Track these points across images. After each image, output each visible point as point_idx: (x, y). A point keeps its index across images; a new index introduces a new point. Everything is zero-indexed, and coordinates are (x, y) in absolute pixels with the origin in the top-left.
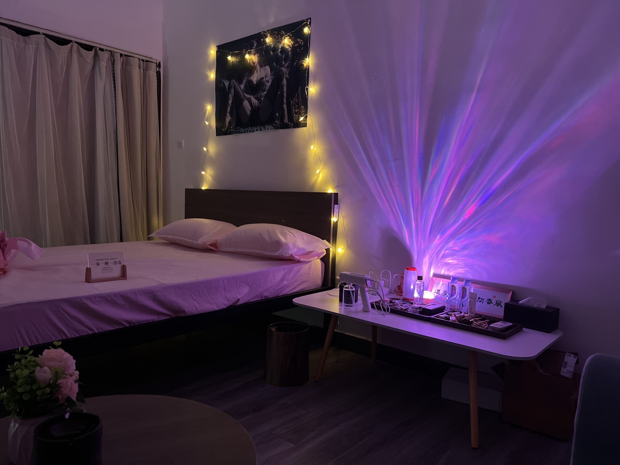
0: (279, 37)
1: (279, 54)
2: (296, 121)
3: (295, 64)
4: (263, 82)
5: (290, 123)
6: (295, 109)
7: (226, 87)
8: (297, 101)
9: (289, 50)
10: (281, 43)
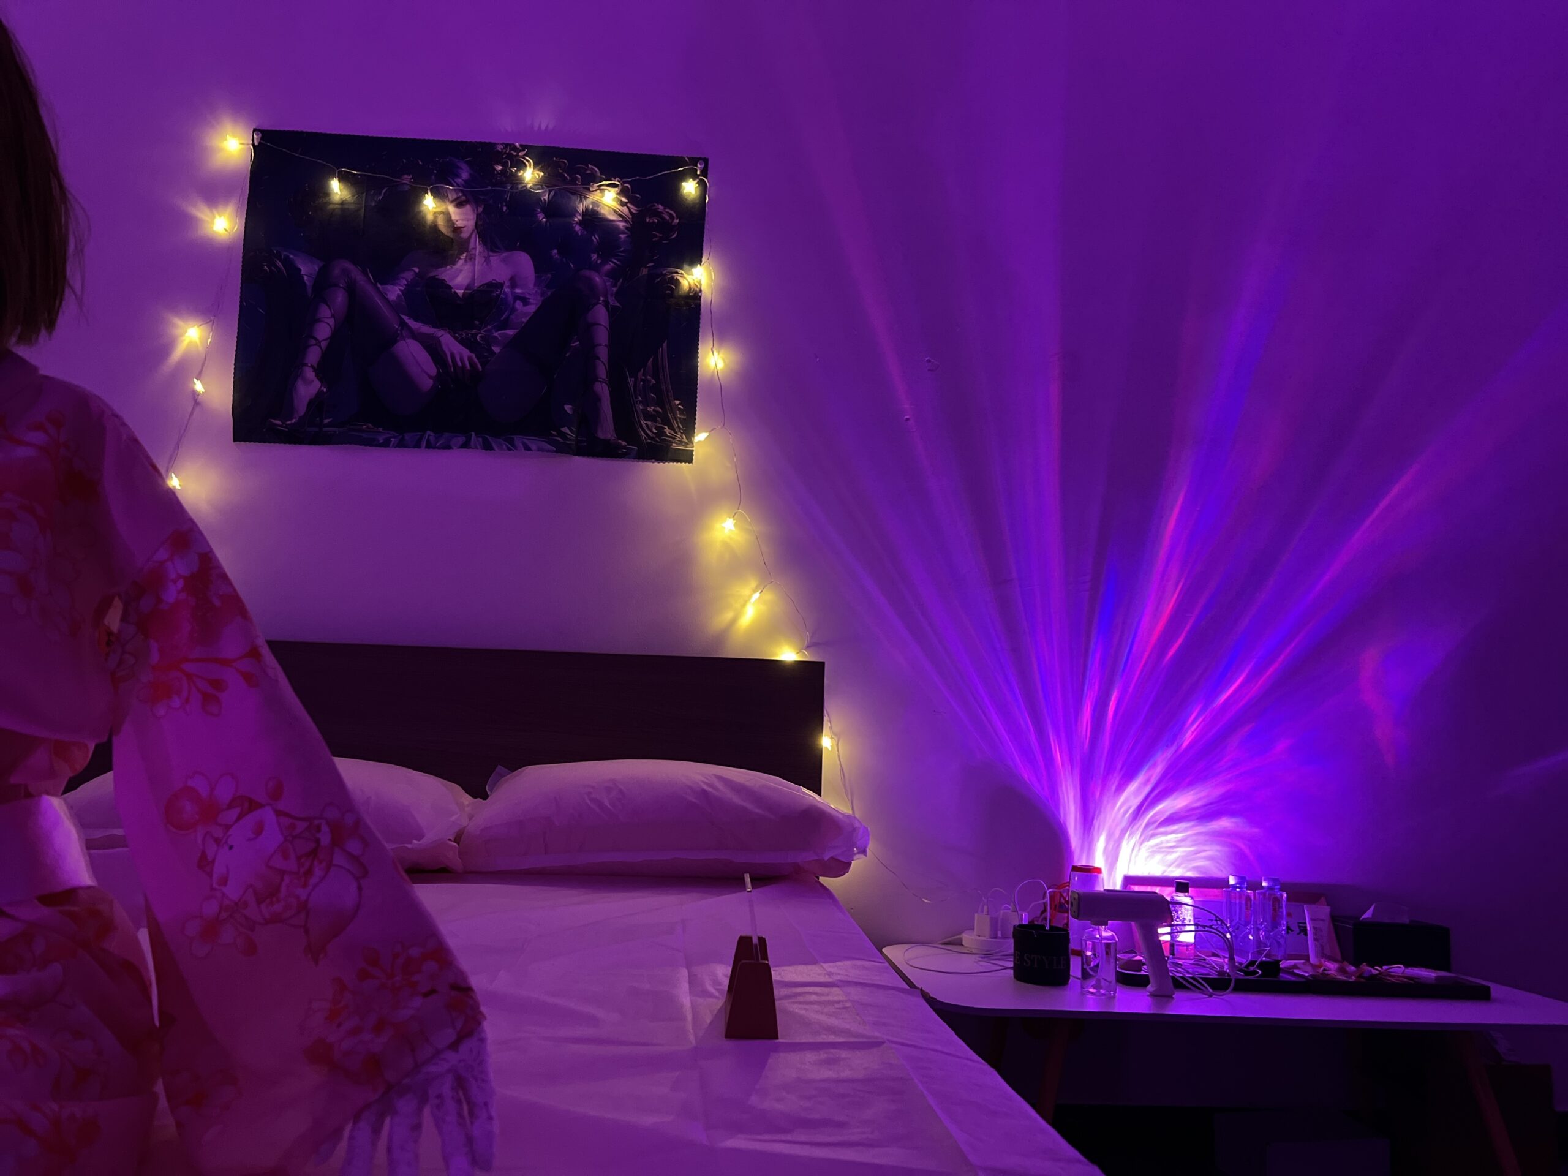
0: (574, 181)
1: (577, 228)
2: (649, 441)
3: (645, 272)
4: (499, 296)
5: (624, 443)
6: (646, 403)
7: (306, 278)
8: (653, 381)
9: (617, 228)
10: (586, 198)
